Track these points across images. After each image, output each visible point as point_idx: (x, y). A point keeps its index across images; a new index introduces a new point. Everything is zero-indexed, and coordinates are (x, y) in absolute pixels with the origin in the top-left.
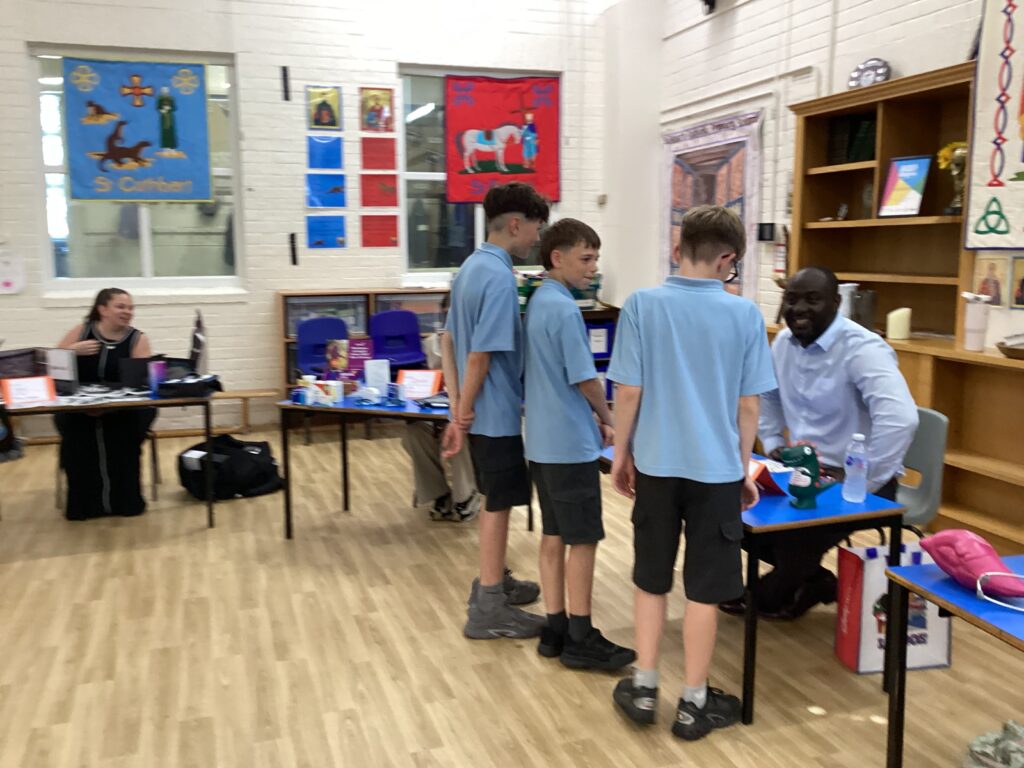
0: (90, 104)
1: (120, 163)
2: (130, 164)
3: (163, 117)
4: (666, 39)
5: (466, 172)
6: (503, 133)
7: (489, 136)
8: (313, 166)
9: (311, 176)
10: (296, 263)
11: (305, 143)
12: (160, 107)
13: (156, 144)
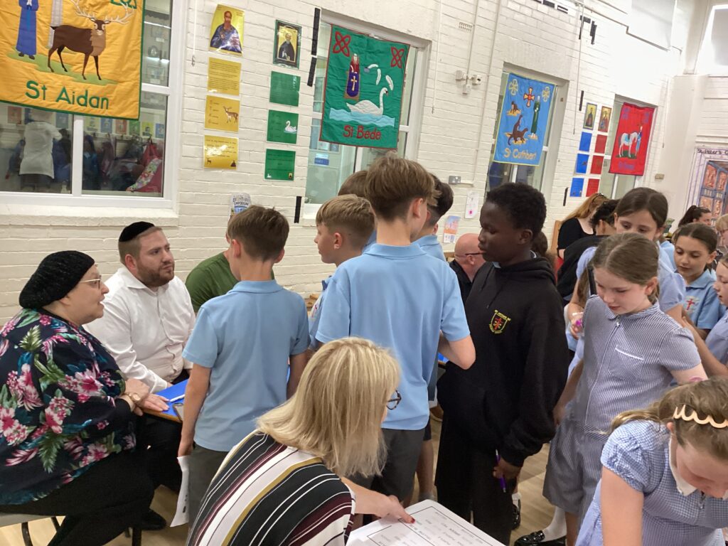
0: (513, 103)
1: (516, 140)
2: (519, 141)
3: (535, 114)
4: (705, 99)
5: (619, 156)
6: (634, 135)
7: (629, 138)
8: (580, 149)
9: (579, 155)
10: (564, 205)
11: (580, 135)
12: (535, 108)
13: (530, 131)
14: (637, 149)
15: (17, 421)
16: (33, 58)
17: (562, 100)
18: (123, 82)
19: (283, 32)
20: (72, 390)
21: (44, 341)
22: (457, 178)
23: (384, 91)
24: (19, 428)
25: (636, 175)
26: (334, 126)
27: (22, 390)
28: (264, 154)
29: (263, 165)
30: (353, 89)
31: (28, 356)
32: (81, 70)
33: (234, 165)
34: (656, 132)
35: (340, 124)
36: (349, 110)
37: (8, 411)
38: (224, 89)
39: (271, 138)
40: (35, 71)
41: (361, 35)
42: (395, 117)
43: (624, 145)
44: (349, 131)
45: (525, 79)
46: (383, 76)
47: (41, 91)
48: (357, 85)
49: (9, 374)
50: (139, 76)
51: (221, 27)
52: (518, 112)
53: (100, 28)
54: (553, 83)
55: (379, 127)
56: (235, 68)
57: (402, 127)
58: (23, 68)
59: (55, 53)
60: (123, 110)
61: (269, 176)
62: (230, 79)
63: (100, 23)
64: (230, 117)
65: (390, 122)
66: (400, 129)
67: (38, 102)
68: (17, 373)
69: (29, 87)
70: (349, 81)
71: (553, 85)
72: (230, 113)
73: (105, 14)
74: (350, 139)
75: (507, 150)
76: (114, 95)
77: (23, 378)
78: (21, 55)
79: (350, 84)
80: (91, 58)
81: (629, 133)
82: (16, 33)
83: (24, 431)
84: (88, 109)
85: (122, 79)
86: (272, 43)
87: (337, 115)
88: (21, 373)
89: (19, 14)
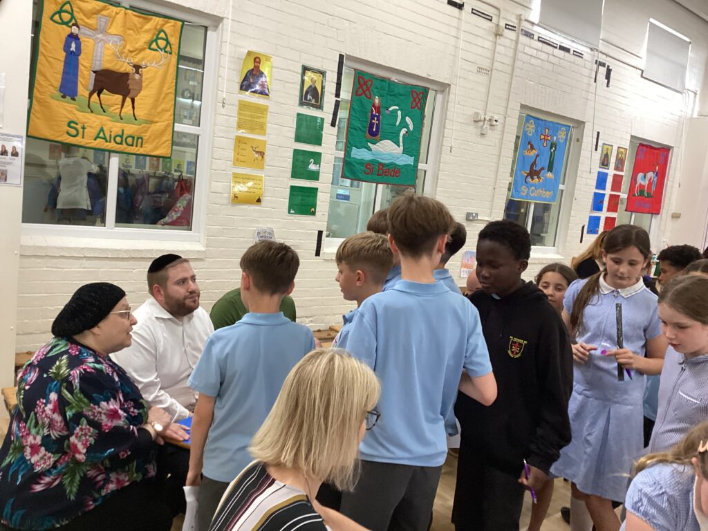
0: (529, 143)
1: (533, 179)
2: (536, 179)
3: (551, 154)
6: (650, 175)
7: (645, 177)
8: (597, 188)
9: (595, 194)
10: (581, 242)
11: (597, 175)
12: (551, 148)
13: (546, 169)
14: (653, 188)
15: (43, 449)
16: (74, 99)
17: (578, 140)
18: (156, 122)
19: (309, 76)
20: (96, 419)
21: (71, 370)
22: (474, 215)
23: (404, 131)
24: (45, 455)
25: (652, 214)
26: (356, 164)
27: (49, 418)
28: (289, 190)
29: (288, 201)
30: (374, 130)
31: (56, 385)
32: (118, 111)
33: (259, 201)
34: (672, 172)
35: (361, 162)
36: (370, 150)
37: (35, 439)
38: (252, 130)
39: (295, 175)
40: (76, 112)
41: (383, 79)
42: (414, 155)
43: (640, 184)
44: (369, 169)
45: (542, 120)
46: (403, 118)
47: (81, 130)
48: (378, 126)
49: (38, 402)
50: (172, 117)
51: (251, 72)
52: (534, 152)
53: (137, 72)
54: (569, 124)
55: (399, 166)
56: (263, 110)
57: (421, 166)
58: (65, 109)
59: (95, 95)
60: (156, 148)
61: (292, 212)
62: (258, 120)
63: (137, 67)
64: (257, 156)
65: (410, 160)
66: (419, 168)
67: (77, 140)
68: (44, 401)
69: (69, 126)
70: (371, 122)
71: (569, 126)
72: (257, 152)
73: (143, 59)
74: (370, 176)
75: (524, 188)
76: (148, 134)
77: (50, 406)
78: (64, 97)
79: (372, 125)
80: (128, 100)
81: (645, 172)
82: (59, 77)
83: (49, 458)
84: (123, 147)
85: (156, 119)
86: (299, 87)
87: (359, 154)
88: (48, 402)
89: (63, 59)
